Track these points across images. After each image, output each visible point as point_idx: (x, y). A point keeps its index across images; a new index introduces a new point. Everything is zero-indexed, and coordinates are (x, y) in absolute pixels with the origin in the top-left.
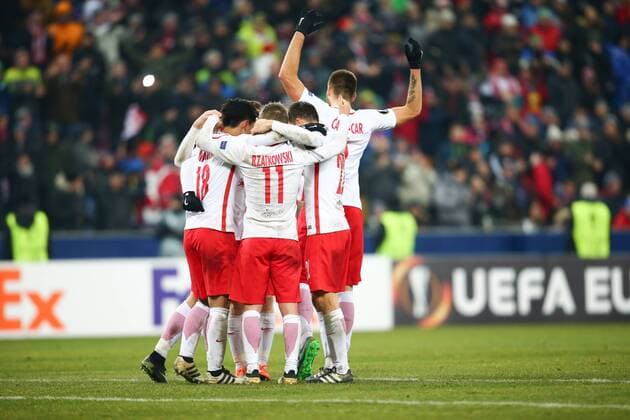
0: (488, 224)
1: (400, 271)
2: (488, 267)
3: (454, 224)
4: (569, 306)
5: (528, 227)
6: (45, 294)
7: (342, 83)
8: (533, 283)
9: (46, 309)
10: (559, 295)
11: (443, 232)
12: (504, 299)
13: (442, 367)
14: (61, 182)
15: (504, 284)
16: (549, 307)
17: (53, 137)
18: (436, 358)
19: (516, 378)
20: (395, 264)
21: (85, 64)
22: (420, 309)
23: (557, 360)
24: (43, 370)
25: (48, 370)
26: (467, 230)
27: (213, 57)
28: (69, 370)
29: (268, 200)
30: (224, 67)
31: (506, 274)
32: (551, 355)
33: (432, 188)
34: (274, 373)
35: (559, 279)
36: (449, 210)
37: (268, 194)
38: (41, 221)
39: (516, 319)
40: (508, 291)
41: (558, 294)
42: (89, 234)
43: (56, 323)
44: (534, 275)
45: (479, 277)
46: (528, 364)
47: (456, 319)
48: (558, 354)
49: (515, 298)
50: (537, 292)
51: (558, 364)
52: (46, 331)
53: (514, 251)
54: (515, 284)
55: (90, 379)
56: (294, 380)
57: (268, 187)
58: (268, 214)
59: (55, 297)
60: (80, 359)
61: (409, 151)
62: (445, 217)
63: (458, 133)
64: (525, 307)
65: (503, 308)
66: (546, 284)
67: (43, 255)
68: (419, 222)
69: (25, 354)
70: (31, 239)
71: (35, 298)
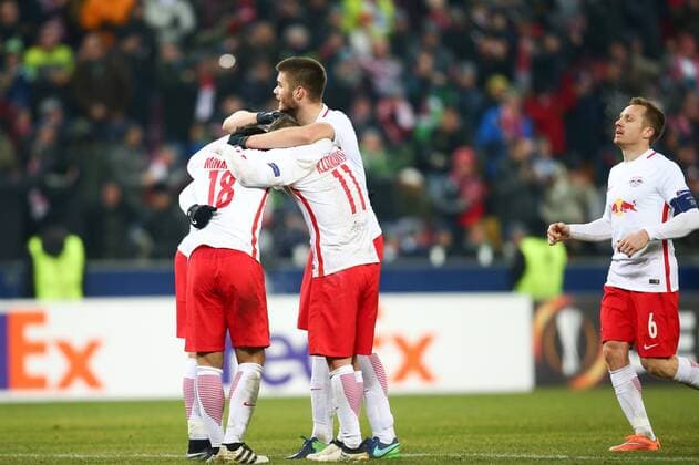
1: (544, 314)
6: (79, 343)
9: (79, 363)
18: (590, 429)
20: (537, 305)
21: (131, 44)
22: (570, 364)
24: (74, 443)
25: (82, 443)
28: (110, 441)
31: (684, 319)
40: (687, 341)
43: (92, 381)
49: (695, 351)
52: (79, 391)
54: (696, 332)
55: (136, 455)
59: (92, 347)
60: (124, 428)
67: (76, 292)
69: (52, 422)
70: (59, 272)
71: (65, 348)
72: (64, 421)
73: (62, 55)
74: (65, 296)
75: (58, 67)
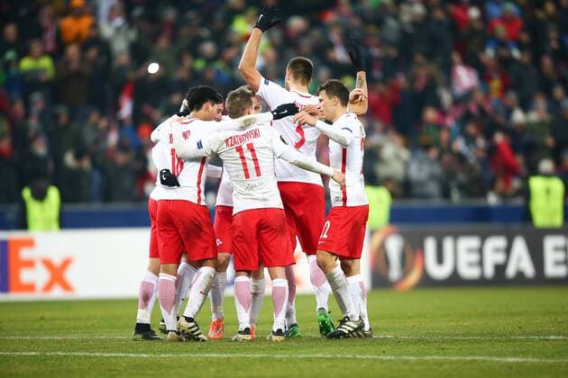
0: (456, 197)
1: (377, 239)
2: (456, 236)
3: (426, 196)
4: (529, 270)
5: (492, 199)
6: (57, 260)
7: (302, 69)
8: (497, 250)
9: (57, 274)
10: (521, 260)
11: (415, 204)
12: (471, 265)
13: (414, 326)
14: (69, 159)
15: (470, 250)
16: (511, 271)
17: (63, 119)
18: (409, 318)
19: (482, 335)
21: (92, 53)
22: (394, 273)
23: (519, 319)
24: (54, 329)
25: (59, 329)
26: (438, 202)
27: (208, 48)
28: (79, 328)
29: (247, 176)
30: (218, 56)
31: (473, 242)
32: (512, 314)
33: (406, 165)
34: (263, 331)
35: (520, 246)
36: (421, 184)
37: (246, 170)
38: (53, 194)
39: (481, 282)
40: (474, 257)
41: (519, 260)
42: (97, 206)
43: (66, 287)
44: (497, 242)
45: (448, 244)
46: (492, 323)
47: (427, 282)
48: (519, 314)
49: (481, 263)
50: (500, 258)
51: (520, 322)
52: (57, 293)
53: (480, 221)
54: (481, 251)
55: (97, 337)
56: (282, 338)
57: (244, 164)
58: (251, 188)
59: (66, 263)
60: (88, 319)
61: (385, 131)
62: (417, 190)
63: (430, 114)
64: (489, 271)
65: (469, 272)
66: (508, 250)
67: (55, 225)
68: (393, 195)
69: (39, 315)
70: (44, 210)
71: (48, 264)
72: (48, 314)
73: (46, 63)
74: (48, 229)
75: (43, 70)
